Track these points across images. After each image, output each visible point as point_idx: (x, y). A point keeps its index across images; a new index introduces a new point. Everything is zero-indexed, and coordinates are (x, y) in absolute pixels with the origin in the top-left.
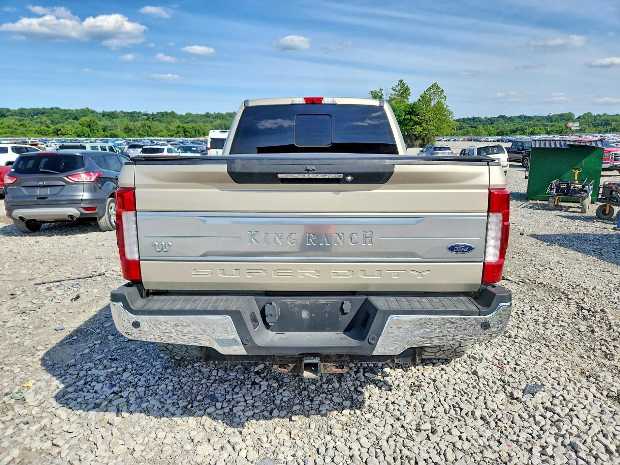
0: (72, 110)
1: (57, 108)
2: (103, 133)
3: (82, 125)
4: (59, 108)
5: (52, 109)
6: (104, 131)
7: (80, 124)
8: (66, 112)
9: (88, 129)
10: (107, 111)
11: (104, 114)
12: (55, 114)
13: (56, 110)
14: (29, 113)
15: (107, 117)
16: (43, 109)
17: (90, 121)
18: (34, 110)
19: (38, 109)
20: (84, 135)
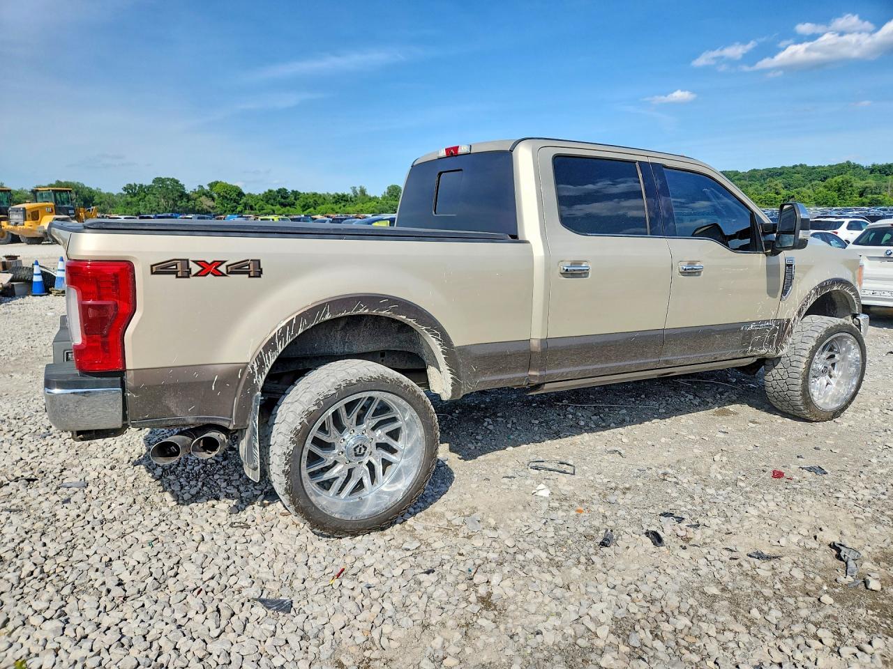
0: (823, 167)
1: (801, 165)
2: (858, 199)
3: (828, 188)
4: (806, 165)
5: (794, 167)
6: (861, 195)
7: (825, 187)
8: (814, 171)
9: (835, 194)
10: (880, 164)
11: (872, 170)
12: (796, 175)
13: (799, 169)
14: (762, 176)
15: (877, 174)
16: (783, 168)
17: (843, 182)
18: (769, 170)
19: (775, 168)
20: (826, 203)
